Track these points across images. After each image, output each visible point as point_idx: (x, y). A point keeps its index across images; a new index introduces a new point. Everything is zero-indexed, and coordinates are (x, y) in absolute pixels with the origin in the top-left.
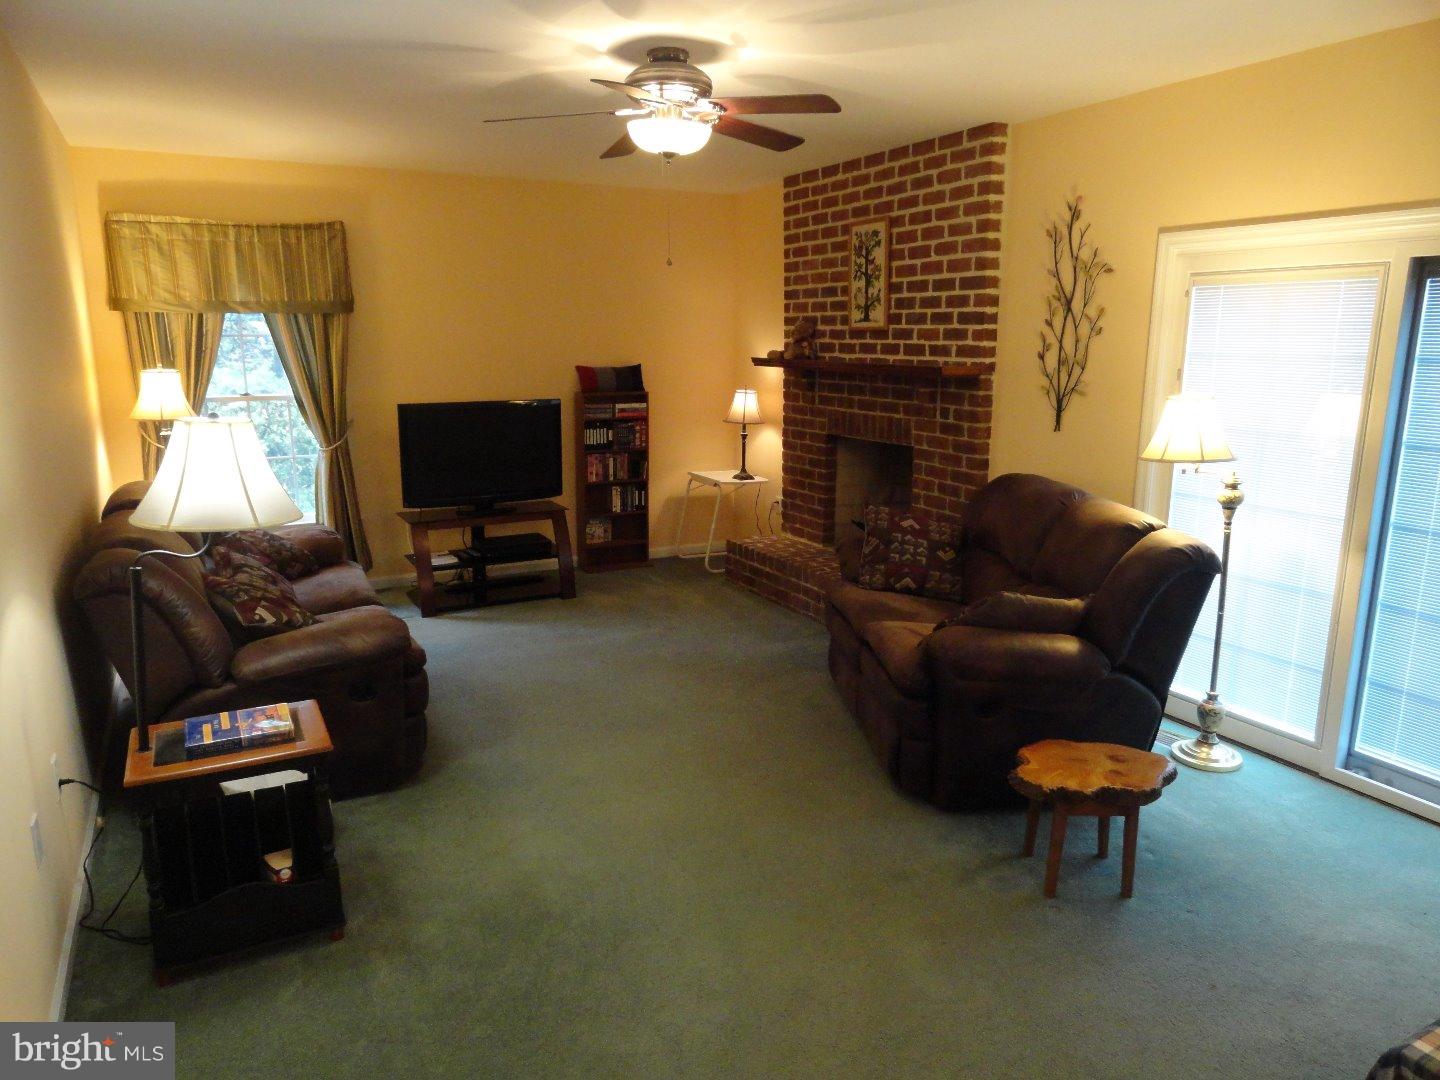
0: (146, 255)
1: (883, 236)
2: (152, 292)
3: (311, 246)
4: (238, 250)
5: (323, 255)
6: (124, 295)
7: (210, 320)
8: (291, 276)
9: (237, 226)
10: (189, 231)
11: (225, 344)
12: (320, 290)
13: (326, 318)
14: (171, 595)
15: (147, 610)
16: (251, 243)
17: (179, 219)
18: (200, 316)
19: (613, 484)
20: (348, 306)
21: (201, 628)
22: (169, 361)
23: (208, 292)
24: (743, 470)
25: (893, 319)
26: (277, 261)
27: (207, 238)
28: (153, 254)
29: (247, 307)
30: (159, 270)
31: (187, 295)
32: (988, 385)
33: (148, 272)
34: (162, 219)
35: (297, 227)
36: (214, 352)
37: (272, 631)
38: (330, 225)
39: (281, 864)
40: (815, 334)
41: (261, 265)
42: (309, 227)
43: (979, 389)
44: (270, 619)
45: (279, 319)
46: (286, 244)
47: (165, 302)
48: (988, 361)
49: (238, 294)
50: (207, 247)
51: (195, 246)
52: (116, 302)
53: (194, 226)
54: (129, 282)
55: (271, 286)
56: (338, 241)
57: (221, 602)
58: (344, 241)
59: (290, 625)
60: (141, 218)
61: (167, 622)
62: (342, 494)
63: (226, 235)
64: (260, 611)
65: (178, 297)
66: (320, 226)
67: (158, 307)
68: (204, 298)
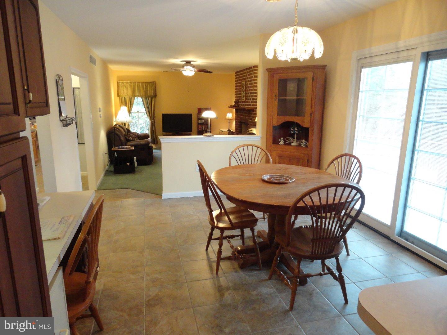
0: (123, 88)
1: (245, 84)
2: (124, 94)
3: (149, 86)
4: (138, 86)
5: (151, 87)
6: (120, 94)
7: (133, 98)
8: (146, 91)
9: (138, 83)
10: (130, 84)
11: (135, 102)
12: (151, 93)
13: (152, 98)
14: (119, 134)
15: (116, 135)
16: (140, 85)
17: (128, 82)
18: (131, 98)
19: (204, 131)
20: (155, 96)
21: (122, 139)
22: (126, 105)
23: (133, 94)
24: (229, 129)
25: (246, 99)
26: (144, 88)
27: (133, 84)
28: (125, 88)
29: (139, 96)
30: (125, 90)
31: (129, 94)
32: (256, 111)
33: (123, 90)
34: (126, 82)
35: (147, 83)
36: (133, 104)
37: (132, 140)
38: (153, 82)
39: (128, 164)
40: (238, 102)
41: (141, 89)
42: (149, 83)
43: (253, 112)
44: (131, 139)
45: (144, 98)
46: (145, 85)
47: (126, 95)
48: (255, 107)
49: (137, 94)
50: (133, 86)
51: (131, 86)
52: (118, 96)
53: (131, 83)
54: (121, 92)
55: (142, 93)
56: (154, 85)
57: (126, 137)
58: (155, 84)
59: (134, 140)
60: (123, 82)
61: (119, 138)
62: (153, 131)
63: (136, 84)
64: (130, 138)
65: (128, 95)
66: (151, 82)
67: (125, 97)
68: (132, 95)
